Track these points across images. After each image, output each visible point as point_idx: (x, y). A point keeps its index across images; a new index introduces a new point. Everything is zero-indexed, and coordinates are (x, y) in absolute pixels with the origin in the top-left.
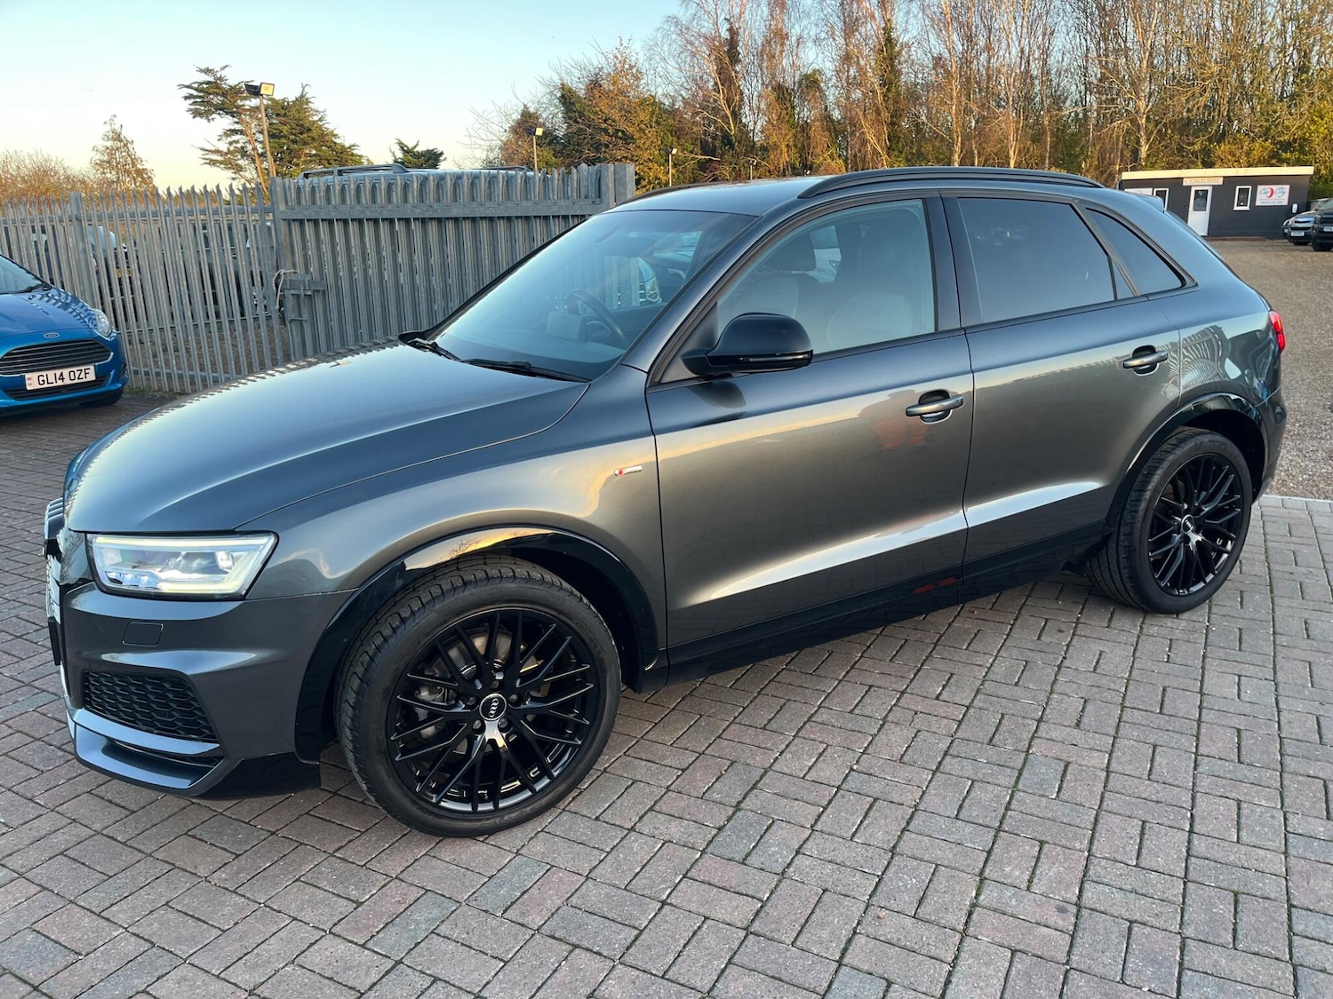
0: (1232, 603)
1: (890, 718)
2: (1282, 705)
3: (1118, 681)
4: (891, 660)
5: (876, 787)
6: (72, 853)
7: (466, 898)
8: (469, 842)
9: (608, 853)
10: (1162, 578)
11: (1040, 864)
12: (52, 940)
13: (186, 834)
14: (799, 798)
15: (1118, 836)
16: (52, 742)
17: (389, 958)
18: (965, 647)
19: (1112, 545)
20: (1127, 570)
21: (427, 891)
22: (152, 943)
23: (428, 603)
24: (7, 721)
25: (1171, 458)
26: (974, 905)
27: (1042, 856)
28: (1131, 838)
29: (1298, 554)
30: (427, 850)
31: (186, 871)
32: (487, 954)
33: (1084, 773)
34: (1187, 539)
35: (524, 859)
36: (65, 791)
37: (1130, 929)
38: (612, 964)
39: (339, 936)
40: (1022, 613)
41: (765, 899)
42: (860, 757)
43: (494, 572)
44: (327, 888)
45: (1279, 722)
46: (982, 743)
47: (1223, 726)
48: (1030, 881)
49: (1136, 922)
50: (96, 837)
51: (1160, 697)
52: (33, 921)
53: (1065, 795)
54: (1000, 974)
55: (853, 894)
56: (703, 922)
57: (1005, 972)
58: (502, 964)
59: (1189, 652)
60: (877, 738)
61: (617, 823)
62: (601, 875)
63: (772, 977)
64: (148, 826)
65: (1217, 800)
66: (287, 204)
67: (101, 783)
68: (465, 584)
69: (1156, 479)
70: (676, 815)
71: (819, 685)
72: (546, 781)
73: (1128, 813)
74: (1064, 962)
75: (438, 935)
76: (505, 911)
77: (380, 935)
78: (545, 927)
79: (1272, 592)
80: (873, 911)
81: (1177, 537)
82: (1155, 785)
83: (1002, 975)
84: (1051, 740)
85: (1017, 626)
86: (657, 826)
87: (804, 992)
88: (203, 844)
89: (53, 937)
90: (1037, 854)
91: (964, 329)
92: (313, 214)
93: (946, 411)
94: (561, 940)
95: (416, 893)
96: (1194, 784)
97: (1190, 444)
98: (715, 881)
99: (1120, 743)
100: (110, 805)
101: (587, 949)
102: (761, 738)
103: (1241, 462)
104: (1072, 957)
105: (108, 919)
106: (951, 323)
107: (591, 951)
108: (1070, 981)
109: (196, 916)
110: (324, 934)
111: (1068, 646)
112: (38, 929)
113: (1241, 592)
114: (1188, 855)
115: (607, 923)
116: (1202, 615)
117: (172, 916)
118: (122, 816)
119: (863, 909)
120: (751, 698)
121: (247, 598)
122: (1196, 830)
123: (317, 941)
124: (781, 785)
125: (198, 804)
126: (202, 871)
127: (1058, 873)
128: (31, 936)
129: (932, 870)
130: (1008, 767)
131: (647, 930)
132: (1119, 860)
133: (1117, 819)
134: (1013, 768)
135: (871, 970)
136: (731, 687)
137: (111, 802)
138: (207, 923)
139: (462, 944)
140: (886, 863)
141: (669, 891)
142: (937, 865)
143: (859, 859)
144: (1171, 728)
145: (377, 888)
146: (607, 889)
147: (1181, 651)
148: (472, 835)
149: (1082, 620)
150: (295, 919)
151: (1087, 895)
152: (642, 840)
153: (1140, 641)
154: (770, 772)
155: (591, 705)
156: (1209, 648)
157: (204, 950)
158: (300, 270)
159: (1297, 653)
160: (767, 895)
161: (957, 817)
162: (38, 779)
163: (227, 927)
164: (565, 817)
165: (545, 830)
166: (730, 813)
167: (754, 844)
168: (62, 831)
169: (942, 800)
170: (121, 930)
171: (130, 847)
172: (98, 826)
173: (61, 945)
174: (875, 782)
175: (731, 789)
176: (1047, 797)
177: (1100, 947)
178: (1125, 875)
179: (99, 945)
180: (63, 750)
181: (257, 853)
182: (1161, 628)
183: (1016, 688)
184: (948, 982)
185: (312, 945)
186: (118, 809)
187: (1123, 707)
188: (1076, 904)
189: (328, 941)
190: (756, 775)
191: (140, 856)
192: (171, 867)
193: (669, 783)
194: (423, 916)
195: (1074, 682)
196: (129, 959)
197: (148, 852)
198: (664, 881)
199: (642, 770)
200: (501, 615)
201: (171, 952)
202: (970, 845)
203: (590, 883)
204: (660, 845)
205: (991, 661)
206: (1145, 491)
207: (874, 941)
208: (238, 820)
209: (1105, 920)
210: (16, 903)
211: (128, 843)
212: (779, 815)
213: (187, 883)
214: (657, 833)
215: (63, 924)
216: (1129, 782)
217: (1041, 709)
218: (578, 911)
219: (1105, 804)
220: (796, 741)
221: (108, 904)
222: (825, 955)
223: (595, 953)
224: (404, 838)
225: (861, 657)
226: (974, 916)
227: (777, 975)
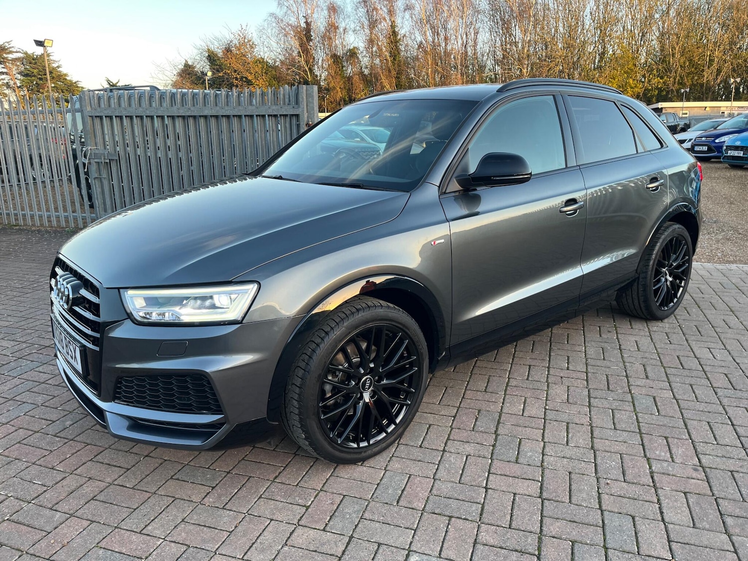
0: (685, 314)
1: (550, 381)
2: (738, 361)
3: (654, 354)
4: (532, 352)
5: (565, 417)
6: (101, 497)
7: (370, 497)
8: (354, 466)
9: (438, 465)
10: (657, 301)
11: (671, 448)
12: (116, 552)
13: (171, 478)
14: (527, 426)
15: (700, 432)
16: (49, 433)
17: (344, 535)
18: (566, 343)
19: (636, 284)
20: (643, 297)
21: (344, 496)
22: (187, 545)
23: (340, 322)
24: (9, 422)
25: (663, 237)
26: (652, 473)
27: (671, 445)
28: (707, 431)
29: (700, 289)
30: (331, 473)
31: (185, 500)
32: (401, 527)
33: (665, 401)
34: (666, 280)
35: (392, 473)
36: (74, 461)
37: (733, 475)
38: (477, 524)
39: (306, 526)
40: (585, 323)
41: (541, 480)
42: (546, 403)
43: (370, 303)
44: (282, 500)
45: (741, 369)
46: (605, 390)
47: (716, 372)
48: (672, 457)
49: (733, 471)
50: (111, 487)
51: (678, 361)
52: (97, 542)
53: (662, 413)
54: (685, 505)
55: (586, 473)
56: (514, 496)
57: (686, 504)
58: (413, 532)
59: (677, 338)
60: (549, 392)
61: (434, 448)
62: (442, 477)
63: (570, 521)
64: (144, 476)
65: (735, 408)
66: (91, 107)
67: (96, 454)
68: (358, 310)
69: (657, 248)
70: (465, 441)
71: (501, 367)
72: (393, 426)
73: (698, 419)
74: (711, 495)
75: (365, 519)
76: (398, 502)
77: (331, 523)
78: (427, 508)
79: (699, 307)
80: (602, 481)
81: (663, 279)
82: (703, 404)
83: (686, 505)
84: (639, 386)
85: (586, 331)
86: (458, 448)
87: (592, 527)
88: (186, 483)
89: (116, 550)
90: (666, 443)
91: (579, 166)
92: (110, 113)
93: (575, 210)
94: (440, 515)
95: (338, 499)
96: (720, 402)
97: (670, 230)
98: (508, 473)
99: (673, 385)
100: (110, 466)
101: (458, 518)
102: (487, 396)
103: (689, 239)
104: (714, 492)
105: (148, 535)
106: (572, 163)
107: (461, 518)
108: (720, 504)
109: (207, 525)
110: (295, 526)
111: (617, 338)
112: (103, 546)
113: (685, 308)
114: (739, 437)
115: (461, 502)
116: (673, 320)
117: (192, 527)
118: (122, 472)
119: (596, 480)
120: (469, 376)
121: (243, 322)
122: (735, 424)
123: (293, 531)
124: (513, 420)
125: (169, 460)
126: (194, 498)
127: (681, 450)
128: (101, 551)
129: (619, 457)
130: (625, 401)
131: (486, 504)
132: (708, 442)
133: (695, 423)
134: (628, 402)
135: (620, 511)
136: (453, 371)
137: (109, 465)
138: (216, 529)
139: (383, 523)
140: (593, 455)
141: (485, 482)
142: (620, 454)
143: (578, 454)
144: (693, 376)
145: (313, 497)
146: (449, 485)
147: (674, 338)
148: (354, 462)
149: (617, 326)
150: (272, 520)
151: (703, 461)
152: (454, 456)
153: (652, 335)
154: (503, 414)
155: (415, 381)
156: (686, 336)
157: (224, 544)
158: (101, 147)
159: (729, 335)
160: (541, 478)
161: (615, 428)
162: (51, 456)
163: (231, 530)
164: (402, 447)
165: (394, 455)
166: (494, 437)
167: (517, 452)
168: (85, 485)
169: (602, 420)
170: (162, 540)
171: (138, 490)
172: (109, 480)
173: (124, 554)
174: (562, 414)
175: (486, 424)
176: (654, 414)
177: (724, 485)
178: (716, 449)
179: (151, 551)
180: (58, 437)
181: (225, 484)
182: (657, 327)
183: (605, 361)
184: (662, 513)
185: (291, 534)
186: (116, 468)
187: (664, 368)
188: (700, 466)
189: (300, 530)
190: (497, 416)
191: (148, 495)
192: (173, 499)
193: (450, 424)
194: (351, 510)
195: (632, 357)
196: (177, 557)
197: (153, 491)
198: (480, 477)
199: (431, 419)
200: (376, 328)
201: (203, 549)
202: (631, 442)
203: (437, 481)
204: (465, 458)
205: (584, 348)
206: (652, 254)
207: (612, 497)
208: (201, 467)
209: (719, 473)
210: (78, 533)
211: (135, 487)
212: (521, 436)
213: (189, 507)
214: (459, 451)
215: (119, 541)
216: (690, 404)
217: (624, 371)
218: (441, 498)
219: (685, 415)
220: (507, 397)
221: (143, 526)
222: (591, 506)
223: (464, 519)
224: (313, 468)
225: (515, 351)
226: (655, 478)
227: (572, 520)
